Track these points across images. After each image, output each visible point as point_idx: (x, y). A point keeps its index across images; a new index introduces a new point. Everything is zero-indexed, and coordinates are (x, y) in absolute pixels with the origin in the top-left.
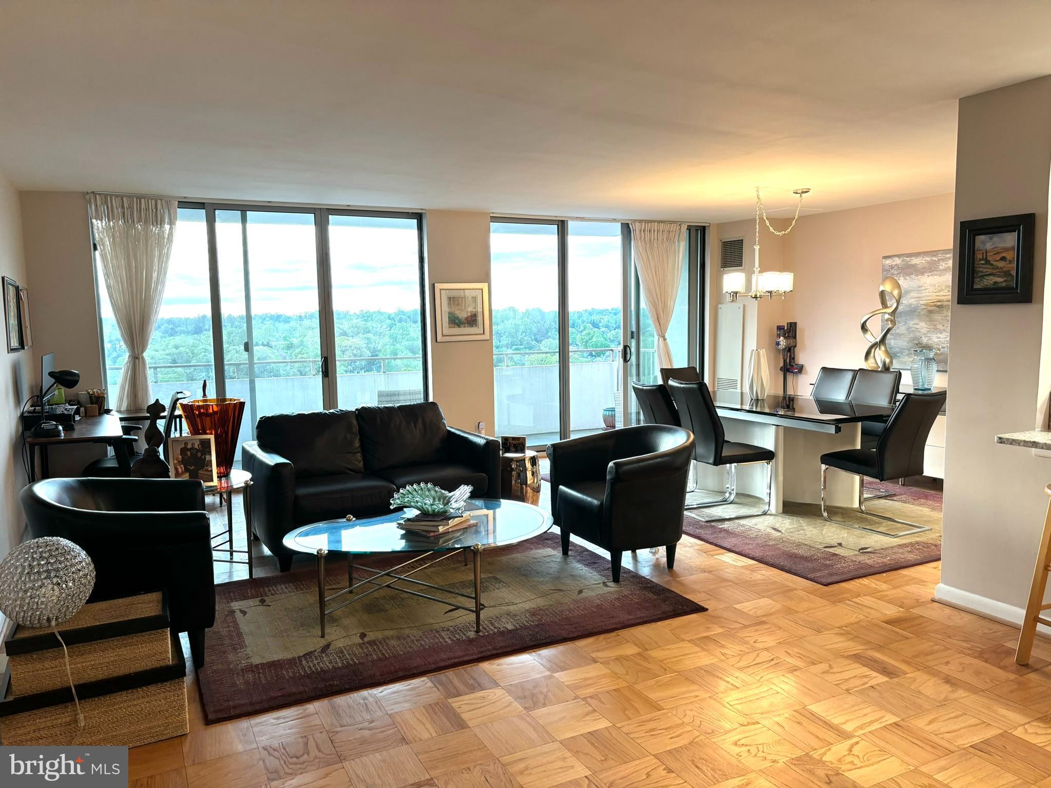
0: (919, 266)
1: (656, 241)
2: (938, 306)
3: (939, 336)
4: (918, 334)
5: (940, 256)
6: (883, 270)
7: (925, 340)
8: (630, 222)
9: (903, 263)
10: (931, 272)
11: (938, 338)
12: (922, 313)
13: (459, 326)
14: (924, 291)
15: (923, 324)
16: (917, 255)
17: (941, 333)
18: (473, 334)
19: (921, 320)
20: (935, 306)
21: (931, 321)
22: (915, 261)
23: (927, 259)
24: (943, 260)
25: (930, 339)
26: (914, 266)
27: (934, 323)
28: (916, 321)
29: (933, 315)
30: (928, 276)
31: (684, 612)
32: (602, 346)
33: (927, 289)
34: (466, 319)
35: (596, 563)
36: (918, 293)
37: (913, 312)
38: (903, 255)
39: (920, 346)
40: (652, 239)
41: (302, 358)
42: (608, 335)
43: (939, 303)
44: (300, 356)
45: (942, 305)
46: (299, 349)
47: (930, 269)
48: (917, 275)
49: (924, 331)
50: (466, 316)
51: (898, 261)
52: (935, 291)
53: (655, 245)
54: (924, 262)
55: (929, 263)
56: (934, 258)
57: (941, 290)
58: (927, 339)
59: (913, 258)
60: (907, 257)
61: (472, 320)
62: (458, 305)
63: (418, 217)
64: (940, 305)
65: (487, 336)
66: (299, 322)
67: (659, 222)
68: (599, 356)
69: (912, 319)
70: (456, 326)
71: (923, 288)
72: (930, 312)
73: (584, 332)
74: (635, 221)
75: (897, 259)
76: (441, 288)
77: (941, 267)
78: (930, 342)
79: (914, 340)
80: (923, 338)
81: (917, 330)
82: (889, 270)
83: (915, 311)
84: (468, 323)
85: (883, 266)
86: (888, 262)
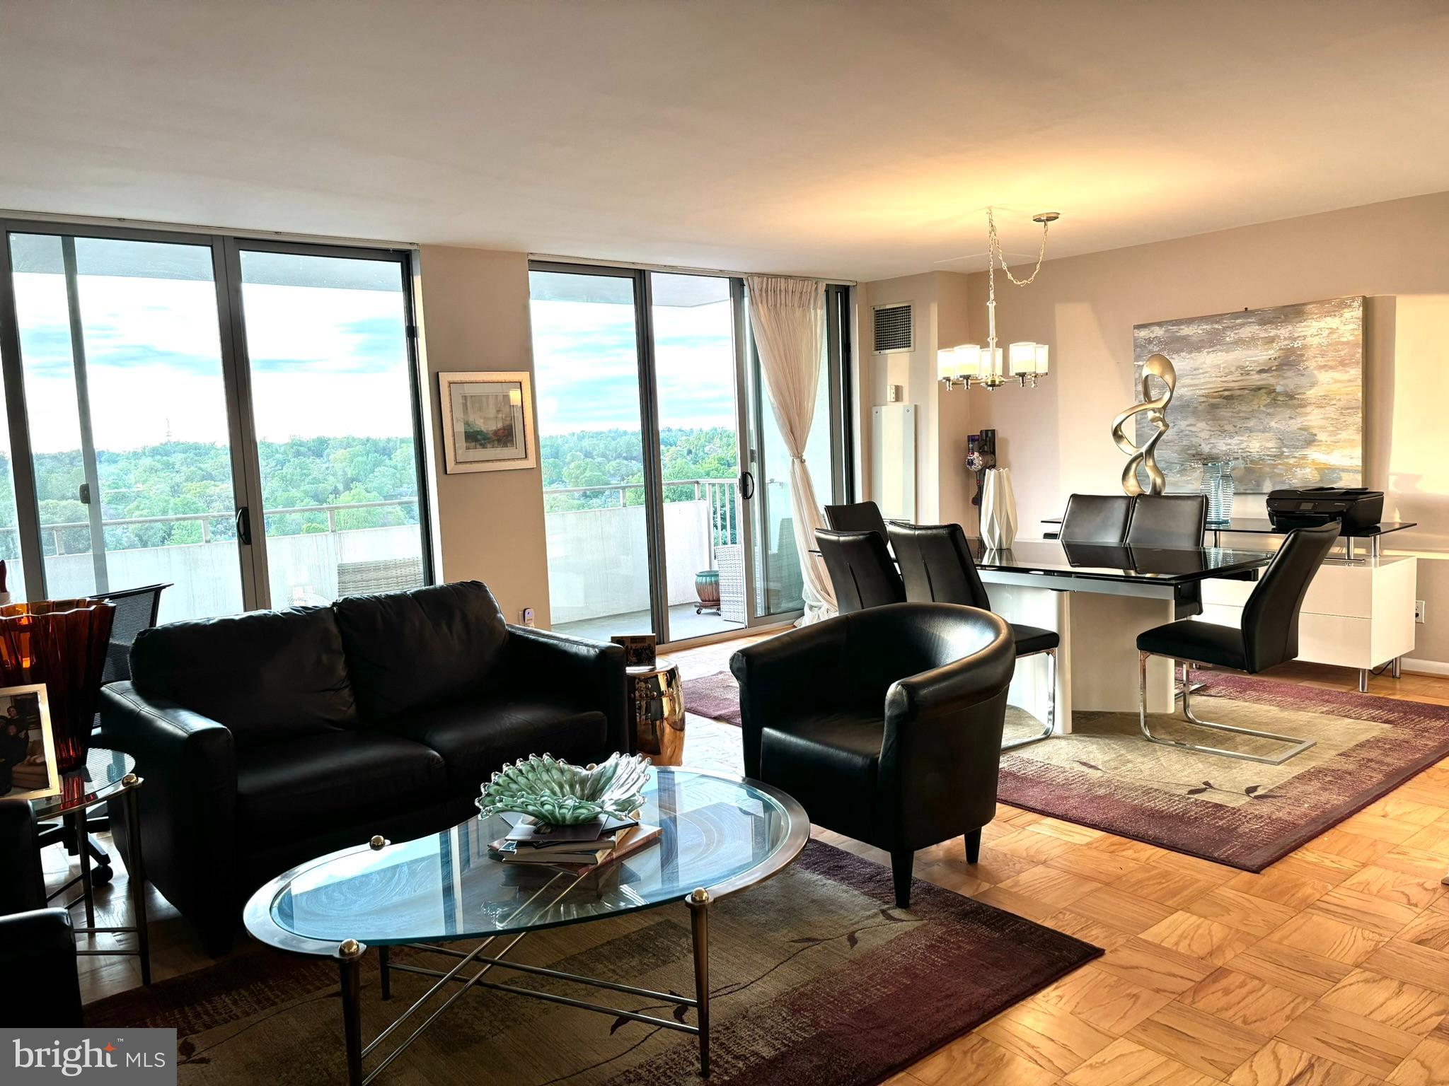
0: (1194, 338)
1: (783, 306)
2: (1226, 398)
3: (1229, 441)
4: (1194, 440)
5: (1226, 322)
6: (1136, 346)
7: (1206, 449)
8: (744, 277)
9: (1167, 335)
10: (1212, 347)
11: (1227, 445)
12: (1200, 408)
13: (483, 446)
14: (1201, 376)
15: (1201, 425)
16: (1190, 321)
17: (1232, 437)
18: (509, 459)
19: (1198, 419)
20: (1221, 397)
21: (1215, 419)
22: (1186, 331)
23: (1205, 327)
24: (1232, 328)
25: (1214, 447)
26: (1185, 338)
27: (1220, 422)
28: (1191, 420)
29: (1218, 411)
30: (1208, 353)
31: (1071, 964)
32: (598, 483)
33: (1206, 372)
34: (496, 433)
35: (841, 867)
36: (1192, 379)
37: (1187, 408)
38: (1166, 322)
39: (1199, 457)
40: (778, 305)
41: (141, 516)
42: (607, 468)
43: (1226, 393)
44: (137, 513)
45: (1232, 395)
46: (135, 503)
47: (1211, 342)
48: (1190, 352)
49: (1205, 435)
50: (494, 428)
51: (1158, 332)
52: (1220, 374)
53: (784, 314)
54: (1200, 332)
55: (1208, 332)
56: (1216, 326)
57: (1231, 373)
58: (1209, 446)
59: (1182, 327)
60: (1173, 326)
61: (505, 436)
62: (480, 409)
63: (404, 257)
64: (1227, 396)
65: (530, 463)
66: (134, 462)
67: (787, 277)
68: (596, 497)
69: (1185, 418)
70: (478, 446)
71: (1201, 371)
72: (1214, 406)
73: (573, 465)
74: (752, 275)
75: (1156, 329)
76: (451, 379)
77: (1228, 339)
78: (1214, 451)
79: (1188, 450)
80: (1203, 445)
81: (1193, 433)
82: (1145, 347)
83: (1188, 406)
84: (499, 440)
85: (1135, 339)
86: (1143, 333)
